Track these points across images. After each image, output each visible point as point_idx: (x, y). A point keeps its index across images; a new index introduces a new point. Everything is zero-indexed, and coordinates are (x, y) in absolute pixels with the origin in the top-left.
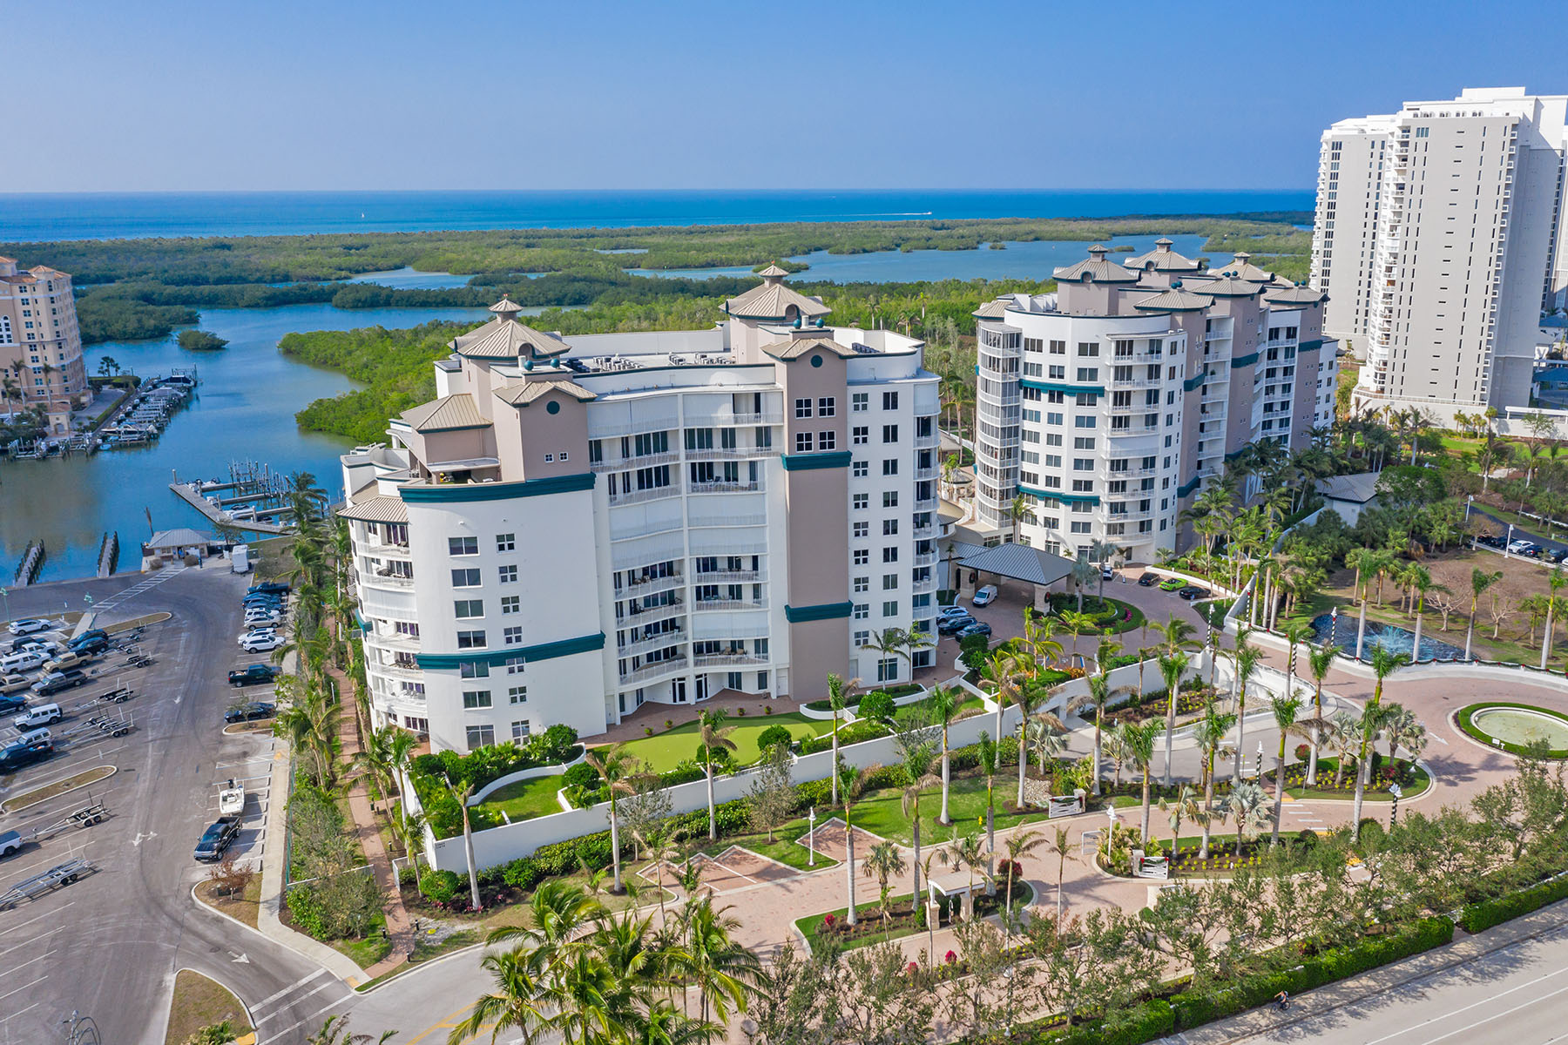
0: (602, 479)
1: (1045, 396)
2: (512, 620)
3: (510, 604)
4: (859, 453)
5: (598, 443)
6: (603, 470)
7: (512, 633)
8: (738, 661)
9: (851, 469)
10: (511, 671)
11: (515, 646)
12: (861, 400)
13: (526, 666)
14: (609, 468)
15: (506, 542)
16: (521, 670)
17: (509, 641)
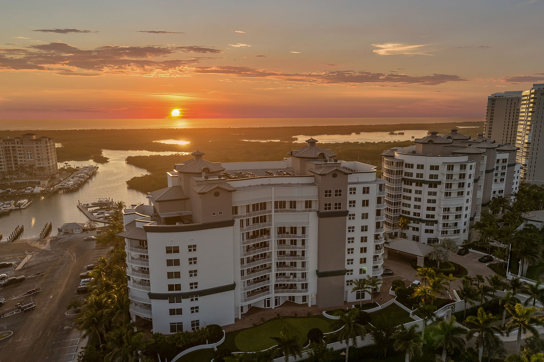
0: (237, 221)
1: (414, 184)
2: (193, 280)
3: (193, 273)
4: (351, 210)
5: (236, 208)
6: (238, 217)
7: (193, 285)
8: (293, 292)
9: (348, 217)
10: (192, 300)
11: (194, 290)
12: (353, 191)
13: (199, 298)
14: (241, 217)
15: (192, 248)
16: (196, 299)
17: (192, 288)
